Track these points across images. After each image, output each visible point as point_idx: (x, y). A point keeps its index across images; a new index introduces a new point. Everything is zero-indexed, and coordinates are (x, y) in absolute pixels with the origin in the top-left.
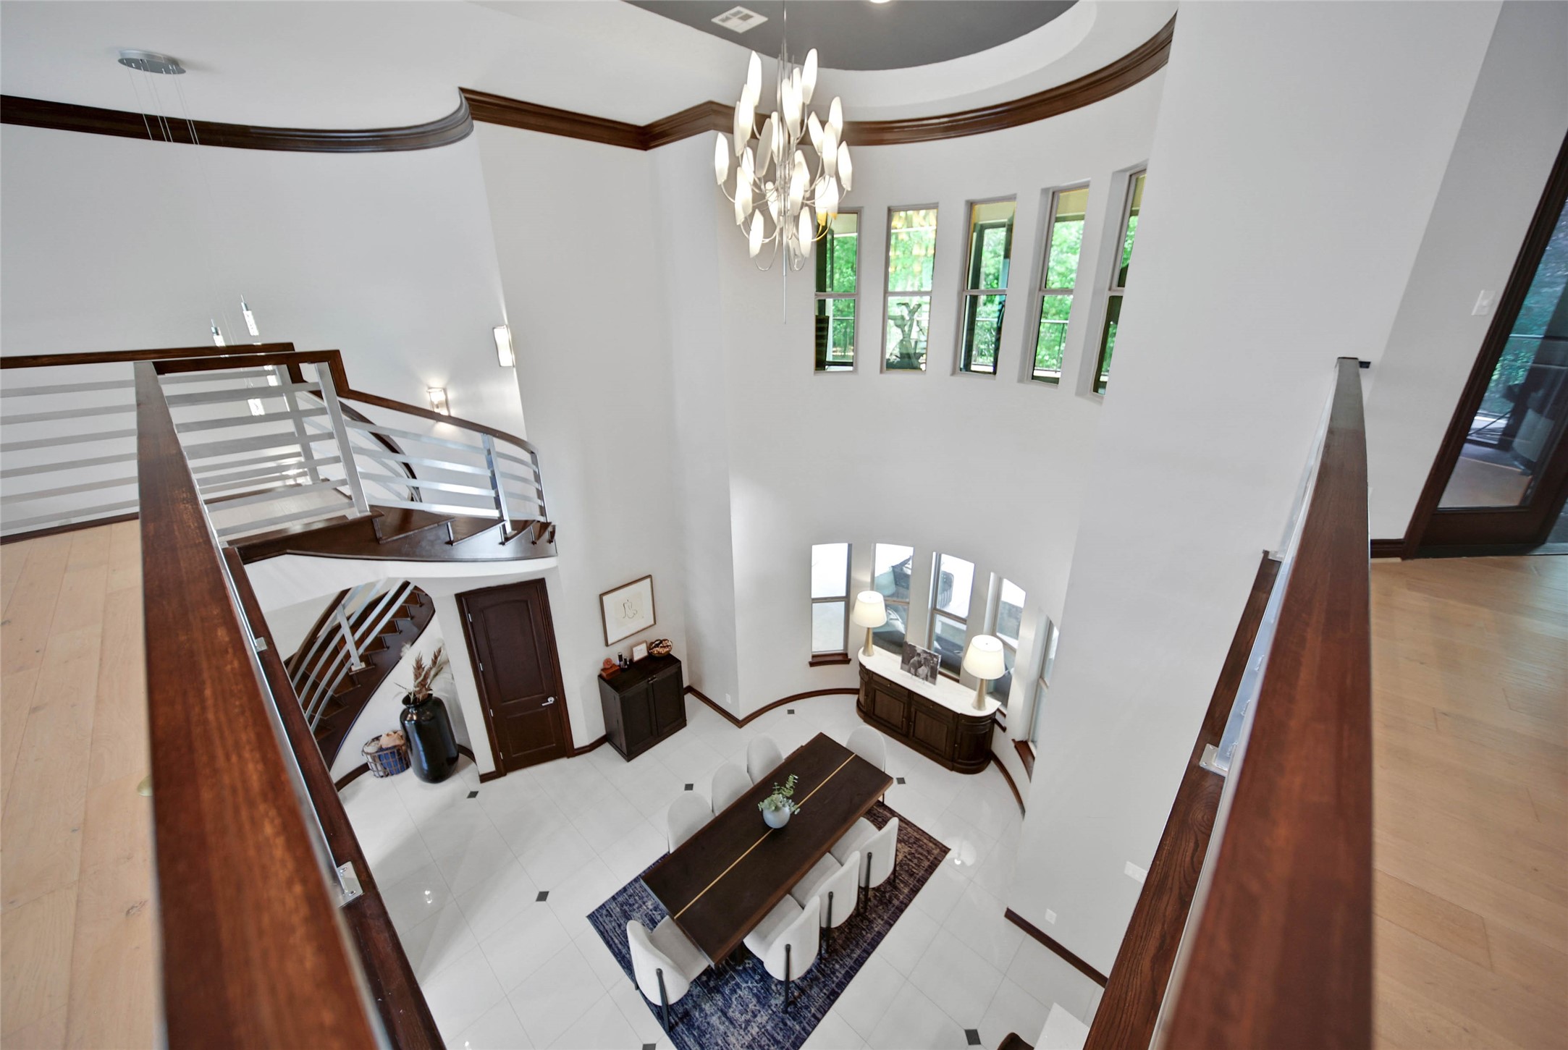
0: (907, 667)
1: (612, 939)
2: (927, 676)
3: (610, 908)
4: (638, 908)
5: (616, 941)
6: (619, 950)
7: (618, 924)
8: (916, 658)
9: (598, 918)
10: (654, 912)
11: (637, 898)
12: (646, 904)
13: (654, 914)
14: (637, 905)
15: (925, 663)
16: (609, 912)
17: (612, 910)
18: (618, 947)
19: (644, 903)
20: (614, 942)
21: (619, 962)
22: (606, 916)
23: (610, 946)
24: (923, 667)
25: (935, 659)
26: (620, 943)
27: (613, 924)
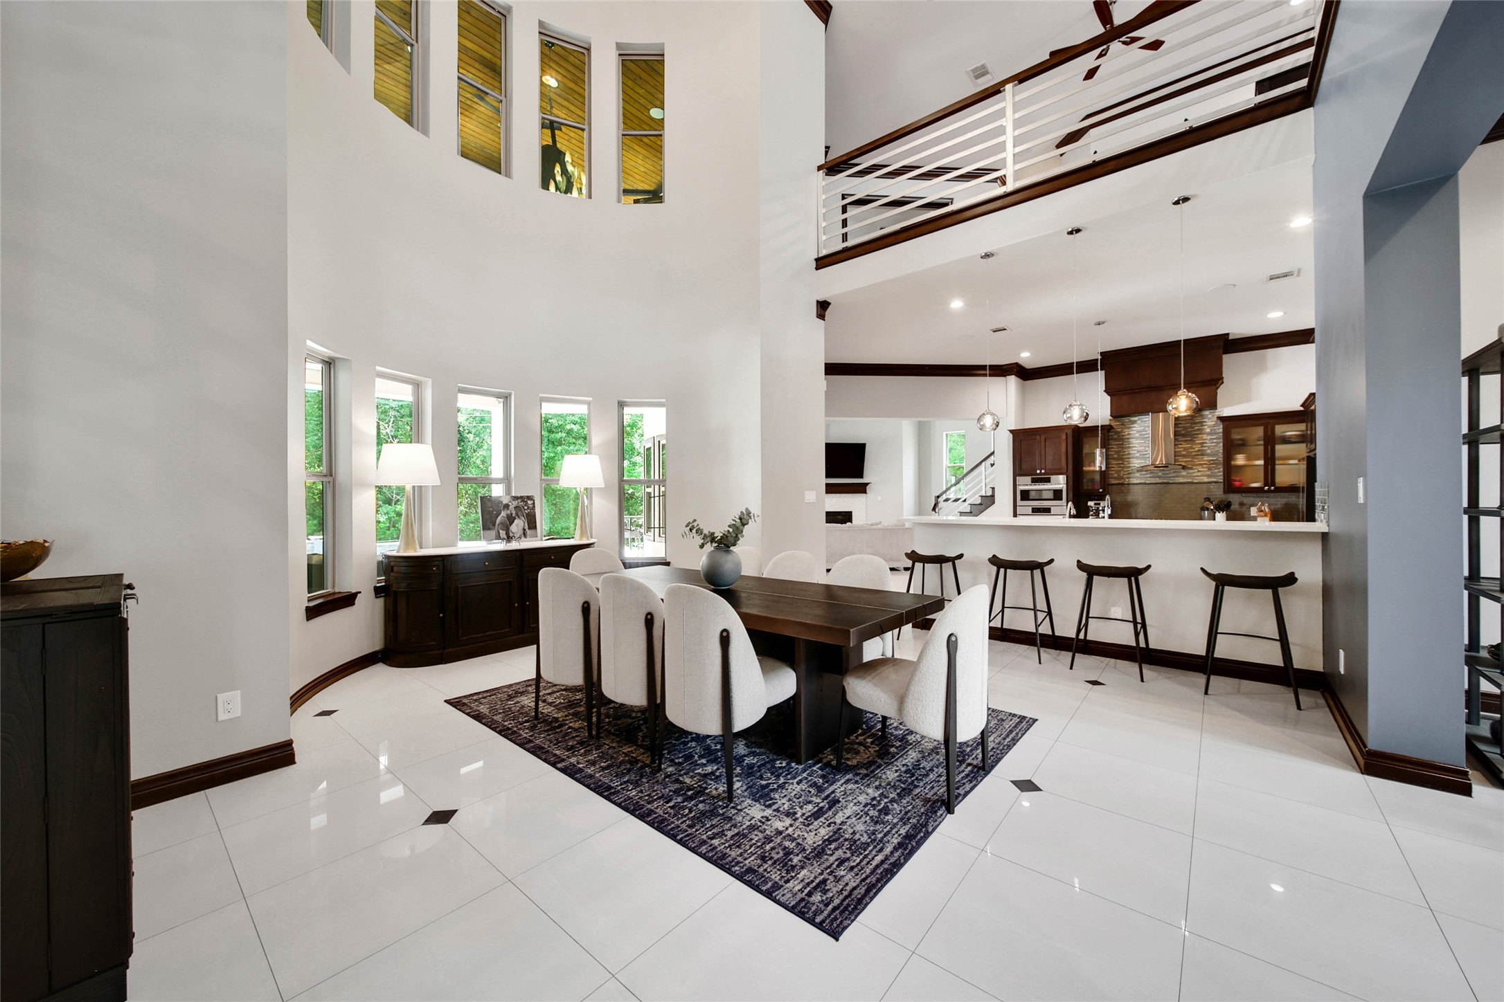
0: (493, 533)
1: (877, 866)
2: (524, 530)
3: (801, 891)
4: (793, 840)
5: (879, 858)
6: (895, 849)
7: (838, 866)
8: (503, 514)
9: (834, 909)
10: (799, 815)
11: (768, 847)
12: (781, 829)
13: (803, 814)
14: (787, 844)
15: (517, 514)
16: (815, 888)
17: (808, 884)
18: (892, 853)
19: (780, 833)
20: (882, 862)
21: (919, 844)
22: (825, 892)
23: (897, 866)
24: (516, 521)
25: (530, 502)
26: (881, 850)
27: (842, 873)
